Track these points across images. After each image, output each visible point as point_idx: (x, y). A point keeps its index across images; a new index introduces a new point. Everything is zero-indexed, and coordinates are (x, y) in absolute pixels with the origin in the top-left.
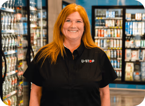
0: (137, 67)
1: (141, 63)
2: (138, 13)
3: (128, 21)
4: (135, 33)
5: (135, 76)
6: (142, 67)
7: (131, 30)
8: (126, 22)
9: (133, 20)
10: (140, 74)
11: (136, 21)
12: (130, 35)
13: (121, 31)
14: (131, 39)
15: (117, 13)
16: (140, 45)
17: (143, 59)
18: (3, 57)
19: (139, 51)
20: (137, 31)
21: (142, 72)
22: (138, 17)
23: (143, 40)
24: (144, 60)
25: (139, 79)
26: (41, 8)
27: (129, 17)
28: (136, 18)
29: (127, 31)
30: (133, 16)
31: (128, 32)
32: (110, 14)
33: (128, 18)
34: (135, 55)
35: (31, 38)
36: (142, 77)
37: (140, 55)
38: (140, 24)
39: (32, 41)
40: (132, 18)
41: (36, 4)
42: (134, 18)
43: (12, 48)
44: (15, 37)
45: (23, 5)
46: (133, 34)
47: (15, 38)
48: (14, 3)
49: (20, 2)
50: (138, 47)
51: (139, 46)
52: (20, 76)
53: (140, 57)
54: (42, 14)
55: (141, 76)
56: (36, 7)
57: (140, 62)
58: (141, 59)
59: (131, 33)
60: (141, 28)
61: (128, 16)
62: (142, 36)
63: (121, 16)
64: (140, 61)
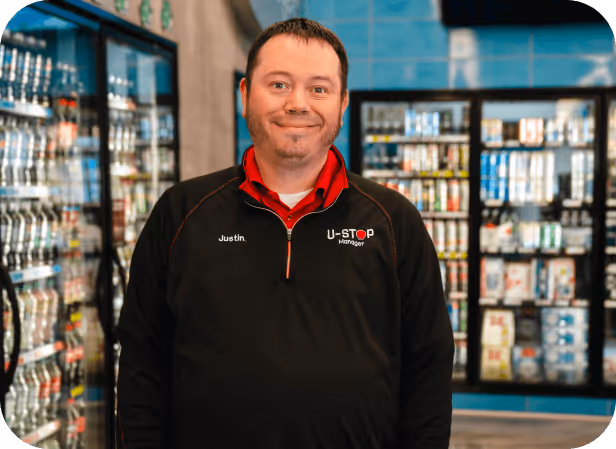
0: (528, 327)
1: (544, 311)
2: (528, 118)
3: (491, 150)
4: (518, 195)
5: (520, 360)
6: (545, 328)
7: (502, 185)
8: (484, 154)
9: (511, 143)
10: (538, 352)
11: (522, 148)
12: (499, 203)
13: (466, 186)
14: (504, 216)
15: (446, 117)
16: (537, 243)
17: (550, 296)
18: (5, 293)
19: (534, 263)
20: (528, 188)
21: (546, 347)
22: (528, 134)
23: (550, 221)
24: (555, 299)
25: (536, 375)
26: (153, 101)
27: (493, 134)
28: (523, 138)
29: (488, 188)
30: (511, 130)
31: (492, 194)
32: (422, 121)
33: (489, 139)
34: (518, 282)
35: (115, 219)
36: (546, 366)
37: (539, 281)
38: (537, 159)
39: (117, 230)
40: (506, 137)
41: (131, 84)
42: (516, 136)
43: (41, 257)
44: (52, 213)
45: (81, 91)
46: (512, 198)
47: (50, 219)
48: (47, 82)
49: (69, 80)
50: (532, 251)
51: (533, 246)
52: (71, 364)
53: (538, 289)
54: (154, 125)
55: (541, 361)
56: (132, 96)
57: (540, 308)
58: (543, 296)
59: (502, 194)
60: (540, 174)
61: (492, 131)
62: (544, 204)
63: (462, 131)
64: (539, 302)
